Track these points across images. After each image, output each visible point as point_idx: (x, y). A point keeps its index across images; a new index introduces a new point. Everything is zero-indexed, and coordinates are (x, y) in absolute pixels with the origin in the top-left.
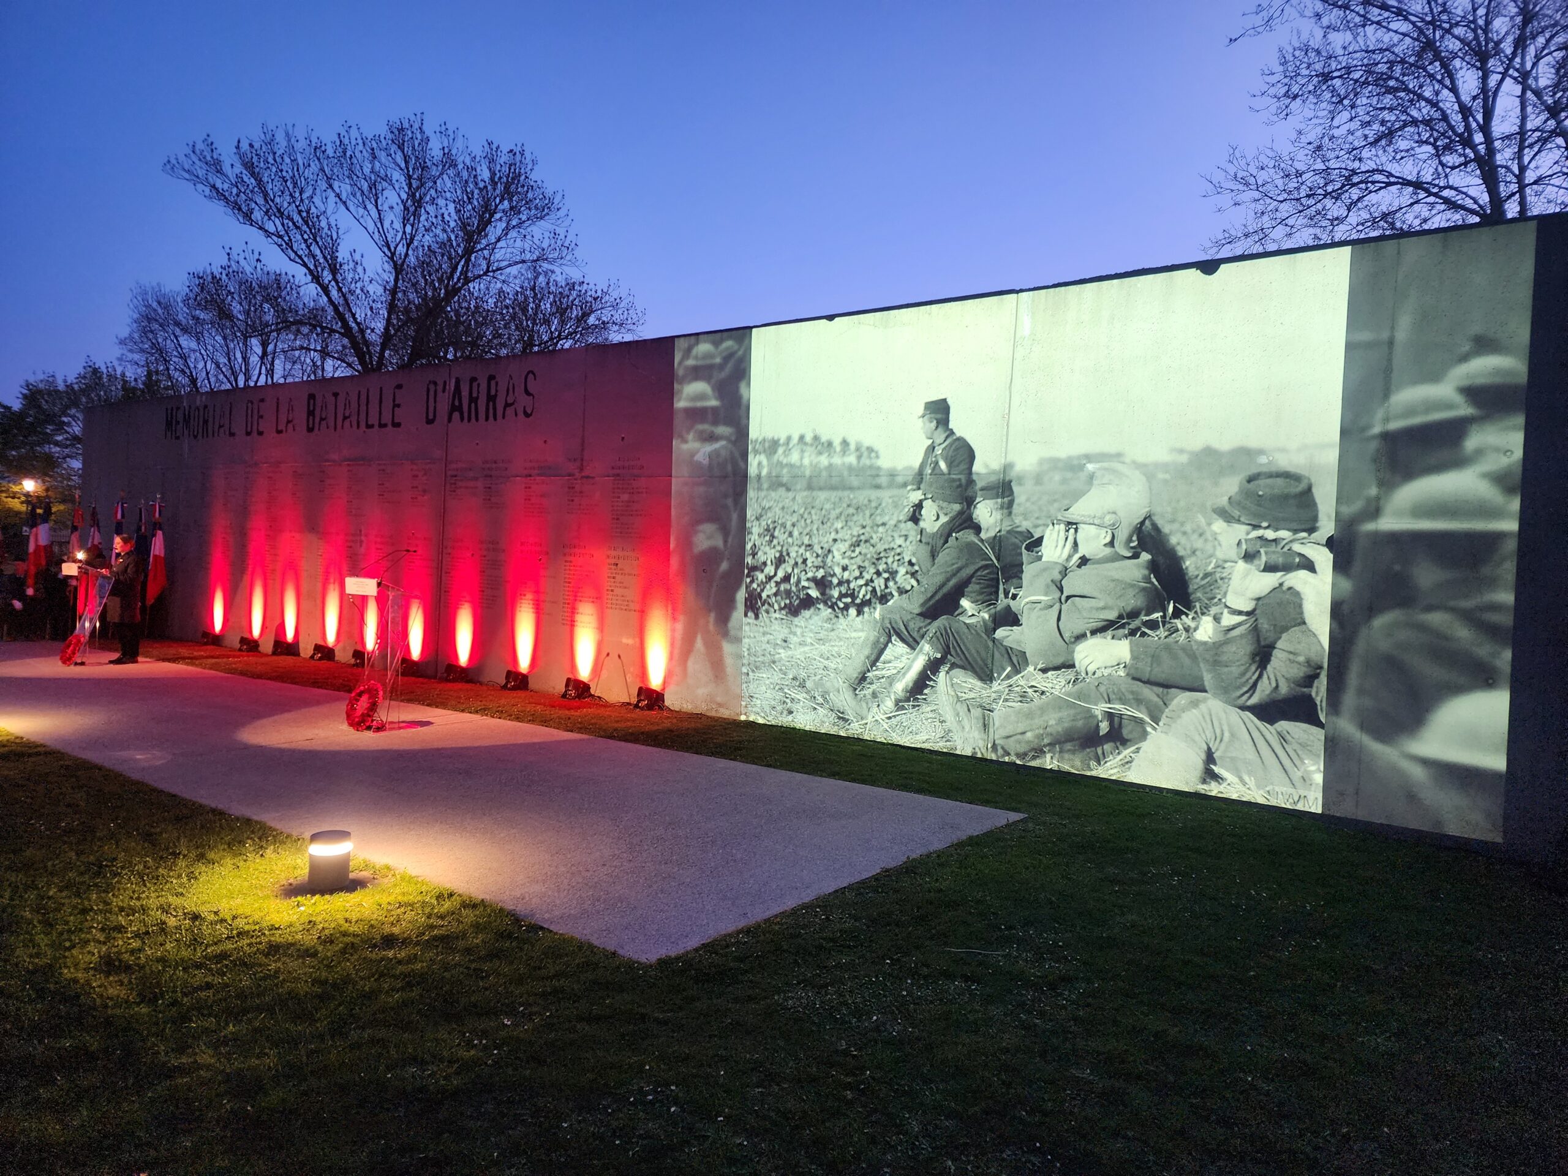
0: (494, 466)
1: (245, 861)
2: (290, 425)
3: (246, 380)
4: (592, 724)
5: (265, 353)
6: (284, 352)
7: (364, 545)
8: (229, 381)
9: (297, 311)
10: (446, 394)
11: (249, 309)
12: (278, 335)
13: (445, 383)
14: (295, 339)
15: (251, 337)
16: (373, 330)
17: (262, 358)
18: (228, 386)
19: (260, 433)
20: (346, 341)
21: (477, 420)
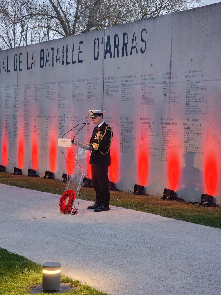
0: (126, 79)
1: (16, 274)
2: (33, 65)
3: (15, 44)
4: (177, 213)
5: (23, 31)
6: (31, 29)
7: (67, 122)
8: (8, 45)
9: (36, 9)
10: (103, 44)
11: (16, 10)
12: (29, 21)
13: (103, 38)
14: (36, 22)
15: (17, 23)
16: (70, 14)
17: (22, 33)
18: (7, 48)
19: (20, 70)
20: (58, 21)
21: (118, 56)
